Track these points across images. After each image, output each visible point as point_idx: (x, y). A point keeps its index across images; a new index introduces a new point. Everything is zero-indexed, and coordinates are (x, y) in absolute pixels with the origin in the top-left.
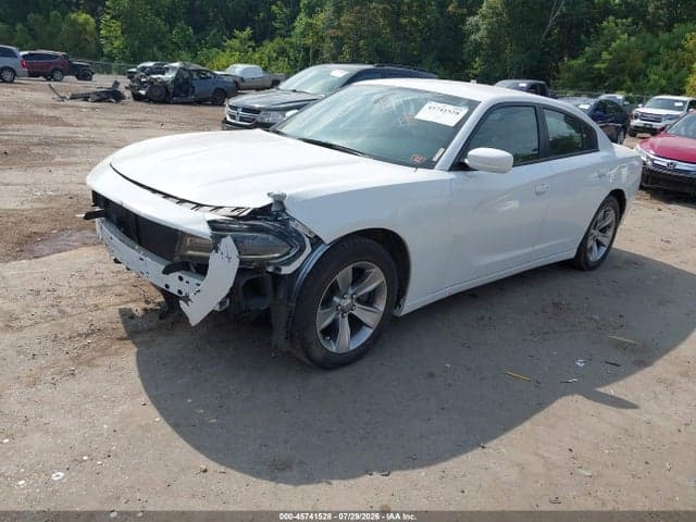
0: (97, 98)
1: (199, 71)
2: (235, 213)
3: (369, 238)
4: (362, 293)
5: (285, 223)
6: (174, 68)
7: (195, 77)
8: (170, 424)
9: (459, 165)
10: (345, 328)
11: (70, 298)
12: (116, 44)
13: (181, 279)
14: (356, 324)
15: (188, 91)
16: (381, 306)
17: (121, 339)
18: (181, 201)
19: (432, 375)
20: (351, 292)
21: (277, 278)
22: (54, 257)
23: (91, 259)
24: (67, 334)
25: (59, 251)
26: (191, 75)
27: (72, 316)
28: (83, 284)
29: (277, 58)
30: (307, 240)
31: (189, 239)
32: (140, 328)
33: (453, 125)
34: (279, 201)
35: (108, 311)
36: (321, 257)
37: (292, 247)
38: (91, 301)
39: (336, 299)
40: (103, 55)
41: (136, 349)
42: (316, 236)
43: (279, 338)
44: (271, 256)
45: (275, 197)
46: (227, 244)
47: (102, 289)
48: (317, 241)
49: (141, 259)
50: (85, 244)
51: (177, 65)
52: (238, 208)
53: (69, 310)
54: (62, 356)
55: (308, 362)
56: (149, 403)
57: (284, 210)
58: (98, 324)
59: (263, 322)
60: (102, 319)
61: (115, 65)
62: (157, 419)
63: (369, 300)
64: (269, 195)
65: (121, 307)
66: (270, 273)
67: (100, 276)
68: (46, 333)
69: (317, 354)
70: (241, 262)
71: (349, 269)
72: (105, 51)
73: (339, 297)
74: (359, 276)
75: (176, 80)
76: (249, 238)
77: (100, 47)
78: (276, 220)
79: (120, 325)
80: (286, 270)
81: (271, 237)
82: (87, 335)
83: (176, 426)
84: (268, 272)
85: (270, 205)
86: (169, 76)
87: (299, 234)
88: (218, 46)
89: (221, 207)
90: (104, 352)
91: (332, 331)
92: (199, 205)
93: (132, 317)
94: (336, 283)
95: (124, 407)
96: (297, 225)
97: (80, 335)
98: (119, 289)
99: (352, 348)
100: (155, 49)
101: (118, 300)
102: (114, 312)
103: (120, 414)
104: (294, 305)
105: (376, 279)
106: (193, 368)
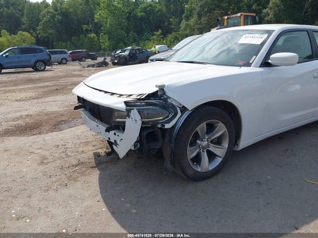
0: (97, 65)
1: (138, 49)
2: (139, 97)
3: (214, 106)
4: (213, 138)
5: (165, 100)
6: (128, 49)
7: (138, 52)
8: (110, 212)
9: (266, 64)
10: (205, 158)
11: (72, 148)
12: (106, 44)
13: (115, 134)
14: (212, 156)
15: (135, 58)
16: (226, 145)
17: (92, 167)
18: (113, 94)
19: (259, 183)
20: (207, 137)
21: (164, 130)
22: (67, 130)
23: (84, 130)
24: (67, 166)
25: (70, 128)
26: (136, 52)
27: (71, 156)
28: (79, 141)
29: (174, 41)
30: (178, 109)
31: (116, 113)
32: (102, 161)
33: (259, 44)
34: (162, 88)
35: (88, 154)
36: (187, 118)
37: (170, 113)
38: (80, 149)
39: (198, 141)
40: (102, 49)
41: (99, 172)
42: (184, 106)
43: (168, 164)
44: (159, 118)
45: (159, 87)
46: (135, 113)
47: (87, 143)
48: (184, 109)
49: (97, 126)
50: (83, 124)
51: (129, 48)
52: (140, 95)
53: (70, 154)
54: (63, 176)
55: (185, 177)
56: (101, 200)
57: (164, 94)
58: (82, 160)
59: (159, 155)
60: (84, 158)
61: (106, 53)
62: (104, 209)
63: (218, 142)
64: (156, 86)
65: (94, 151)
66: (160, 128)
67: (87, 137)
68: (58, 165)
69: (189, 172)
70: (143, 123)
71: (204, 124)
72: (103, 47)
73: (200, 140)
74: (211, 128)
75: (129, 54)
76: (146, 109)
77: (100, 47)
78: (160, 99)
79: (93, 160)
80: (167, 126)
81: (158, 108)
82: (76, 166)
83: (113, 213)
84: (158, 128)
85: (157, 91)
86: (127, 53)
87: (174, 106)
88: (148, 39)
89: (131, 95)
90: (83, 174)
91: (197, 159)
92: (121, 95)
93: (99, 156)
94: (197, 132)
95: (88, 202)
96: (172, 101)
97: (73, 166)
98: (94, 143)
99: (210, 169)
100: (122, 44)
101: (93, 148)
102: (91, 154)
103: (86, 206)
104: (173, 145)
105: (221, 129)
106: (125, 181)
